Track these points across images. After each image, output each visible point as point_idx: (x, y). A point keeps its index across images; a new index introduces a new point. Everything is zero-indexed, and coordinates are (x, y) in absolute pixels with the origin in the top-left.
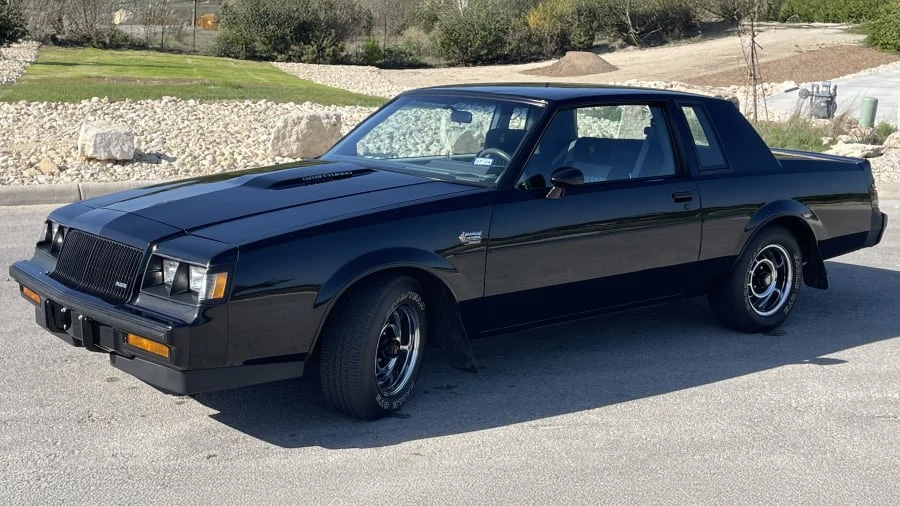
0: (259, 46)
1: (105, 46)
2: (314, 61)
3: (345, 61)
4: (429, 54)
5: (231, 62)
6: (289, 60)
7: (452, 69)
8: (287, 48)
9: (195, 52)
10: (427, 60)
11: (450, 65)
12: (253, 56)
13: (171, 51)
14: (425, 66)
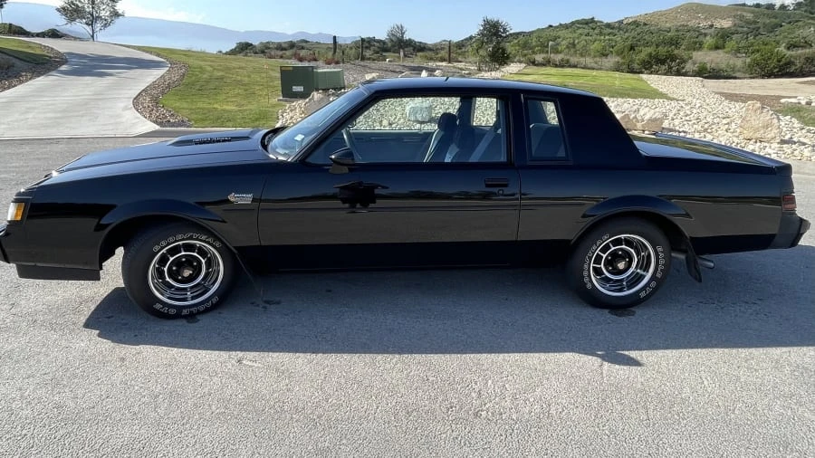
0: (636, 66)
1: (556, 66)
2: (665, 74)
3: (685, 75)
4: (739, 71)
5: (617, 74)
6: (651, 73)
7: (753, 80)
8: (651, 67)
9: (601, 69)
10: (737, 75)
11: (751, 78)
12: (632, 71)
13: (589, 69)
14: (735, 78)
